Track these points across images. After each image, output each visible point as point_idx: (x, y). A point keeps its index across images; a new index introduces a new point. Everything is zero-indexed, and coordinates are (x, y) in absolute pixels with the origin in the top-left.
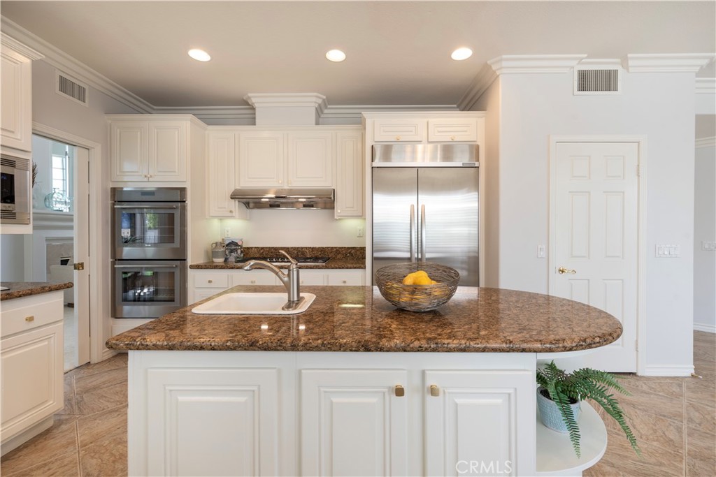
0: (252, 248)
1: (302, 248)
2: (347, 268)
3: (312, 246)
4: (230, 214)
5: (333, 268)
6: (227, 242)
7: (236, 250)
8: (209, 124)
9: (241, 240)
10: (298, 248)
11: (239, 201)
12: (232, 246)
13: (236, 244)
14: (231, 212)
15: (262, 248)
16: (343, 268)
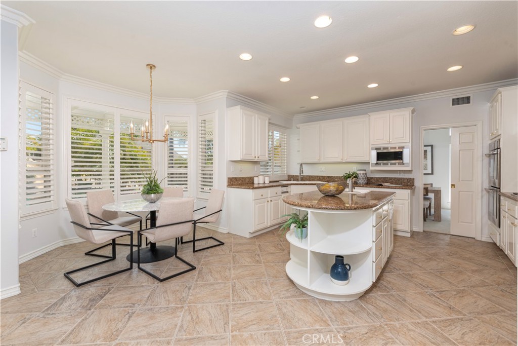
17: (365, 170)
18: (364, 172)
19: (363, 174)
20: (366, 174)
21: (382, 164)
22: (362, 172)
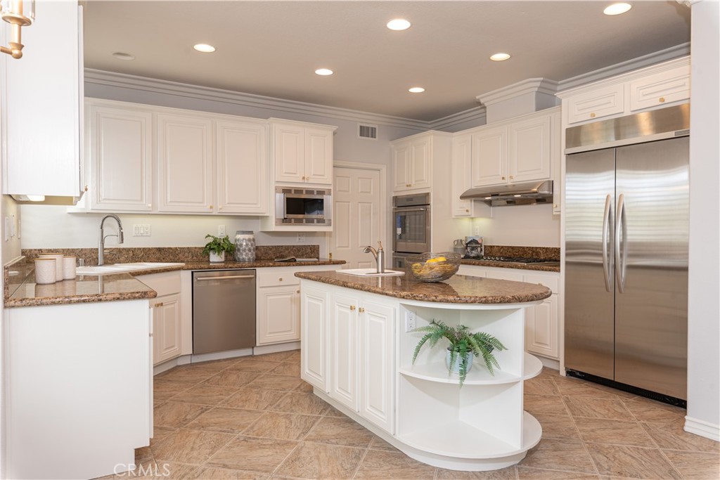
0: (494, 246)
1: (537, 248)
2: (543, 270)
3: (546, 247)
4: (467, 214)
5: (530, 269)
6: (469, 240)
7: (476, 248)
8: (453, 132)
9: (481, 238)
10: (533, 248)
11: (475, 201)
12: (473, 244)
13: (476, 242)
14: (467, 211)
15: (502, 247)
16: (539, 270)
17: (251, 233)
18: (251, 236)
19: (249, 240)
20: (254, 240)
21: (293, 220)
22: (247, 236)
